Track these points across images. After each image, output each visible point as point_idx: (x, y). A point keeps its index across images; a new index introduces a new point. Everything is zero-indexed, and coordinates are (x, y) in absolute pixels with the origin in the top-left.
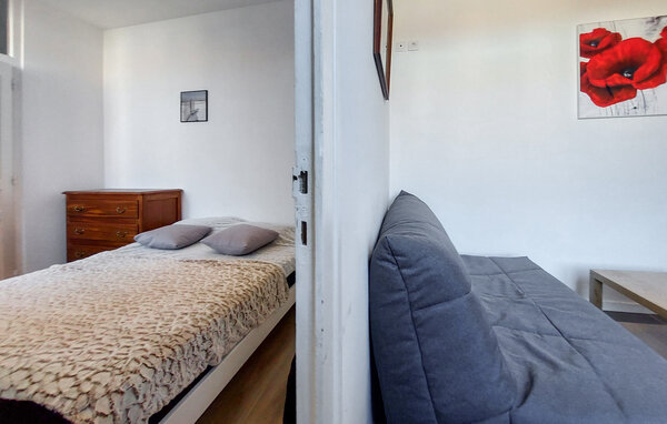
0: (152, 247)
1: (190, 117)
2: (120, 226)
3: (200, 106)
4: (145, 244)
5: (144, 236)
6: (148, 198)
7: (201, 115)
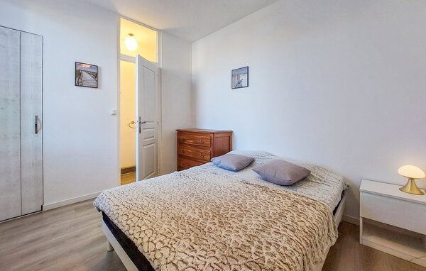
0: (221, 167)
1: (237, 85)
2: (202, 151)
3: (243, 78)
4: (217, 165)
5: (216, 159)
6: (216, 135)
7: (244, 84)
